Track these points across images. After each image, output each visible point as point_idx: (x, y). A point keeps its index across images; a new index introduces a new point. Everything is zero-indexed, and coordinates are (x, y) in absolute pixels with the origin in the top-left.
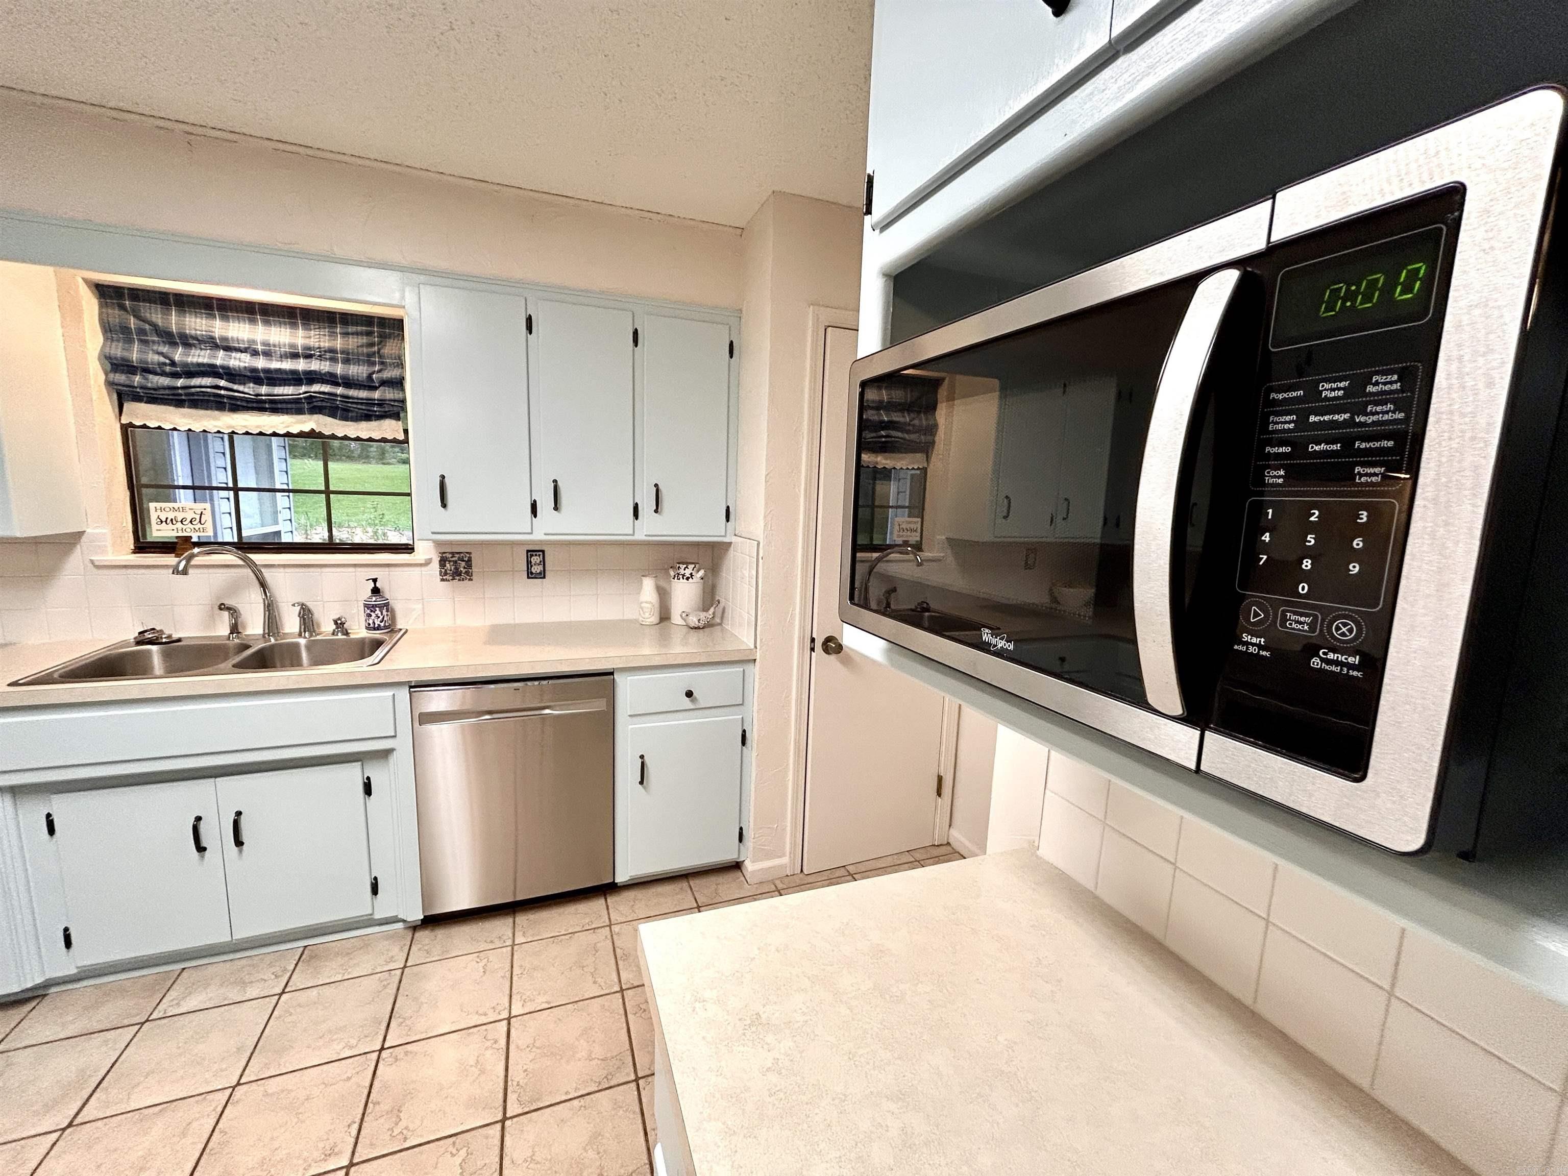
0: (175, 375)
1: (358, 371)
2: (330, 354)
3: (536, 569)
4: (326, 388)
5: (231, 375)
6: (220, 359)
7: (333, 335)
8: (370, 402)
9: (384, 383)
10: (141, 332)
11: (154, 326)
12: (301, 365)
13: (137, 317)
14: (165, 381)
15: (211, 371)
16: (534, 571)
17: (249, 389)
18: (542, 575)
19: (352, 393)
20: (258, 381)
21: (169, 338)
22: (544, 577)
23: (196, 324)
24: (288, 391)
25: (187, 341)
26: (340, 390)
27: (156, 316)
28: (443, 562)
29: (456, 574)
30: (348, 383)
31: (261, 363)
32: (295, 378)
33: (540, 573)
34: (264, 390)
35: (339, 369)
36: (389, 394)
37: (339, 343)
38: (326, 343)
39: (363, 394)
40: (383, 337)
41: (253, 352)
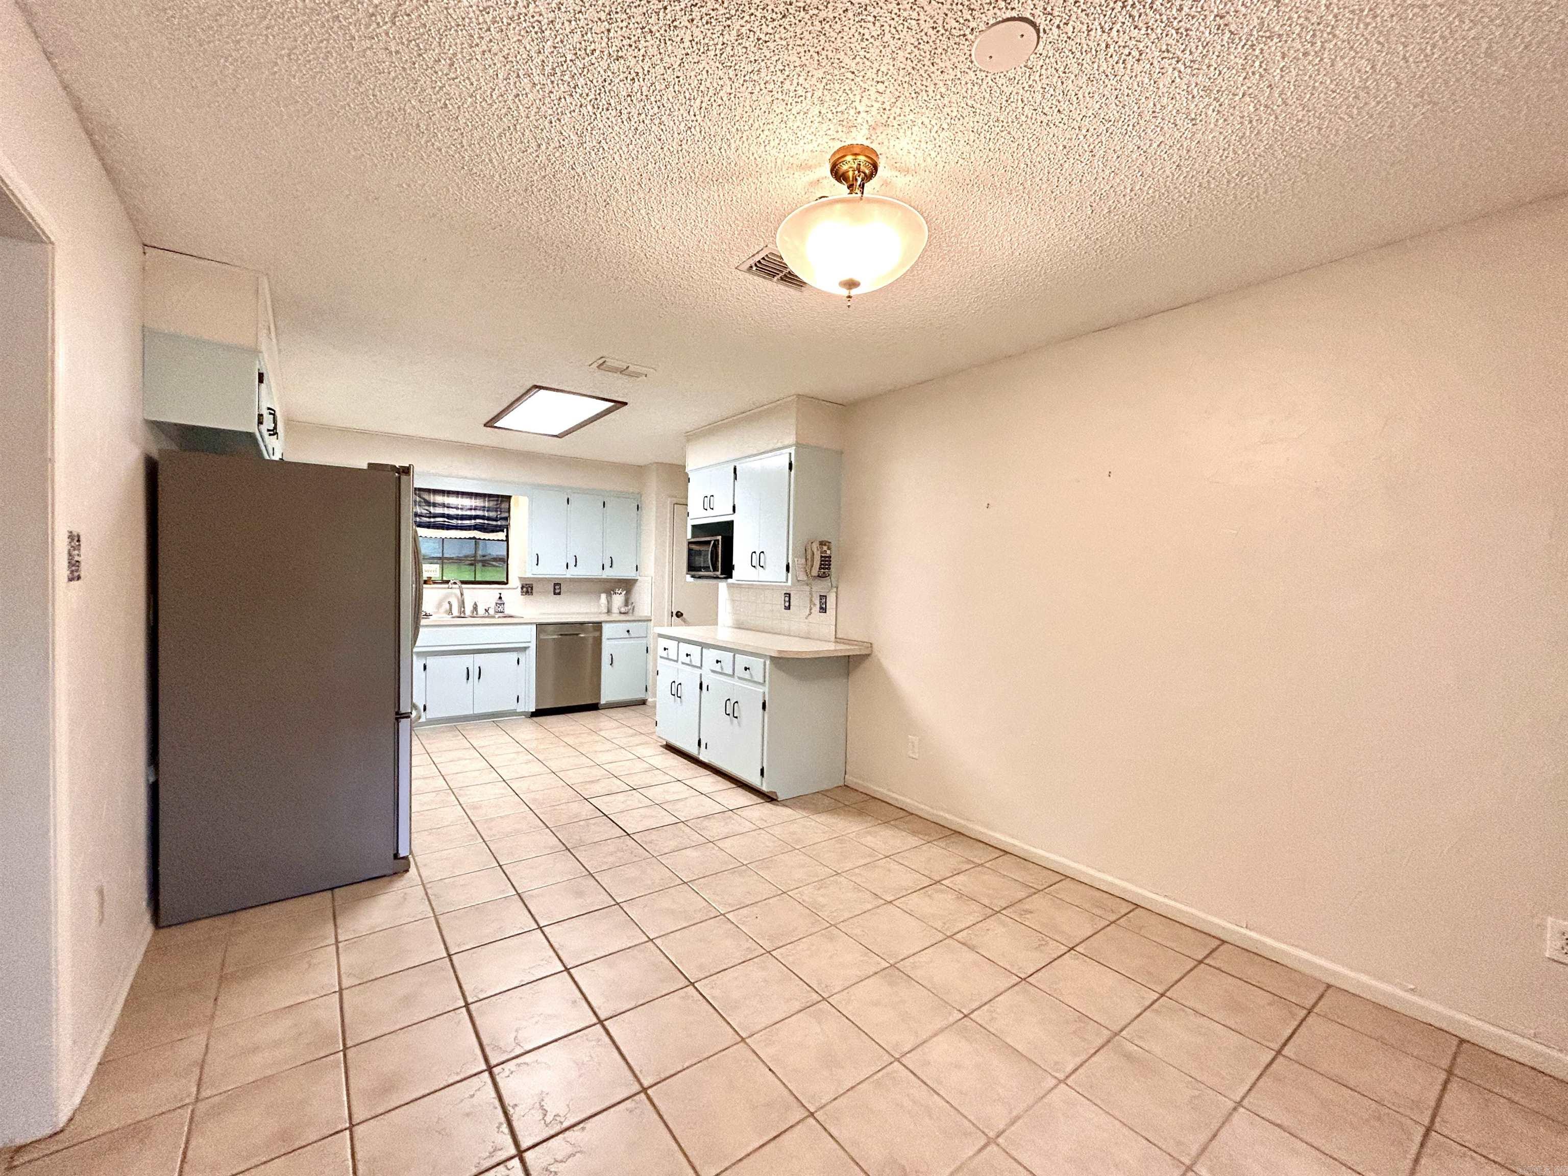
0: (429, 517)
1: (492, 514)
2: (483, 508)
3: (557, 591)
4: (481, 521)
5: (449, 517)
6: (446, 511)
7: (484, 501)
8: (496, 526)
9: (501, 519)
10: (420, 502)
11: (425, 500)
12: (473, 513)
13: (420, 497)
14: (427, 520)
15: (443, 516)
17: (454, 522)
18: (559, 594)
19: (491, 522)
20: (457, 519)
21: (428, 503)
22: (561, 594)
23: (439, 499)
24: (467, 522)
25: (435, 505)
26: (486, 522)
27: (426, 496)
28: (522, 588)
29: (527, 592)
30: (489, 519)
31: (460, 512)
32: (470, 518)
33: (559, 592)
34: (460, 522)
35: (486, 514)
36: (504, 523)
37: (487, 504)
38: (482, 505)
39: (494, 523)
40: (502, 501)
41: (457, 508)
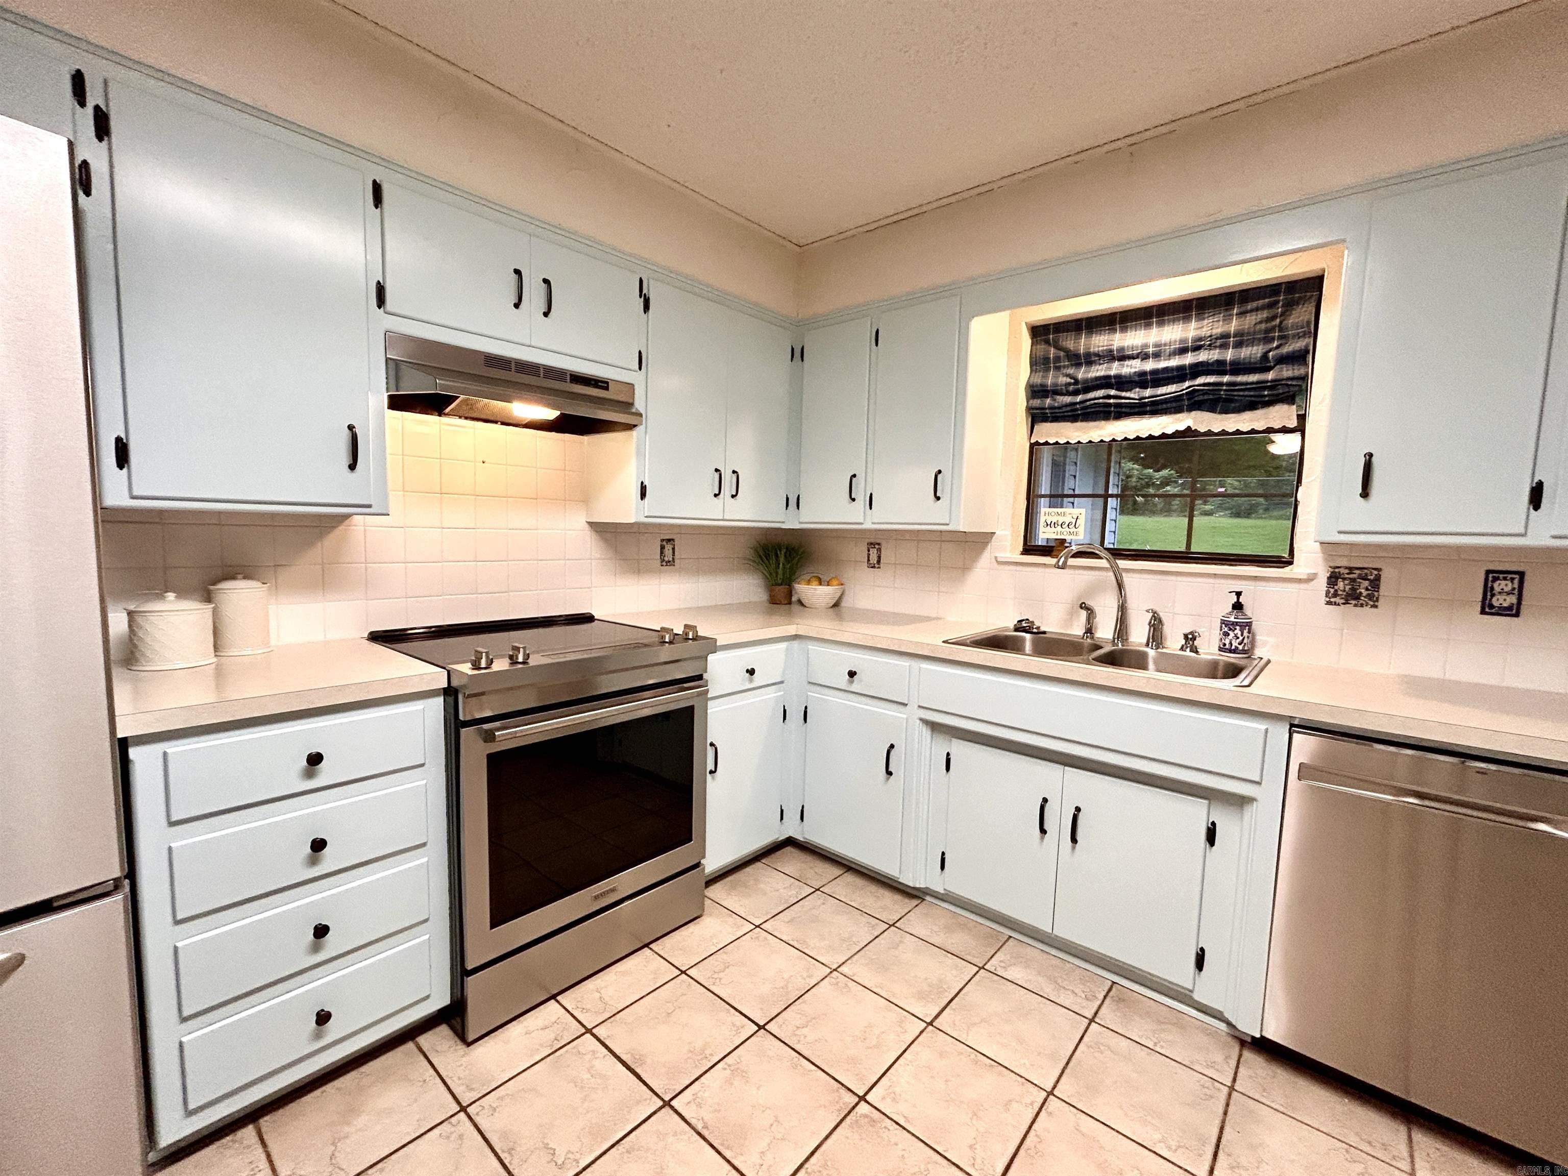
0: (1076, 393)
1: (1252, 352)
2: (1222, 341)
3: (1502, 601)
4: (1212, 379)
5: (1122, 383)
6: (1116, 369)
7: (1228, 318)
8: (1261, 385)
10: (1057, 359)
11: (1067, 351)
12: (1188, 359)
13: (1057, 347)
14: (1068, 399)
15: (1105, 382)
16: (1495, 602)
17: (1134, 394)
18: (1513, 611)
19: (1242, 378)
20: (1143, 385)
21: (1077, 360)
22: (1517, 615)
23: (1100, 341)
24: (1170, 390)
25: (1090, 359)
26: (1226, 379)
27: (1070, 343)
28: (1333, 579)
29: (1352, 597)
30: (1238, 368)
31: (1150, 365)
32: (1180, 374)
33: (1510, 608)
34: (1148, 392)
35: (1229, 355)
36: (1291, 372)
37: (1234, 326)
39: (1253, 378)
40: (1290, 305)
41: (1145, 356)
